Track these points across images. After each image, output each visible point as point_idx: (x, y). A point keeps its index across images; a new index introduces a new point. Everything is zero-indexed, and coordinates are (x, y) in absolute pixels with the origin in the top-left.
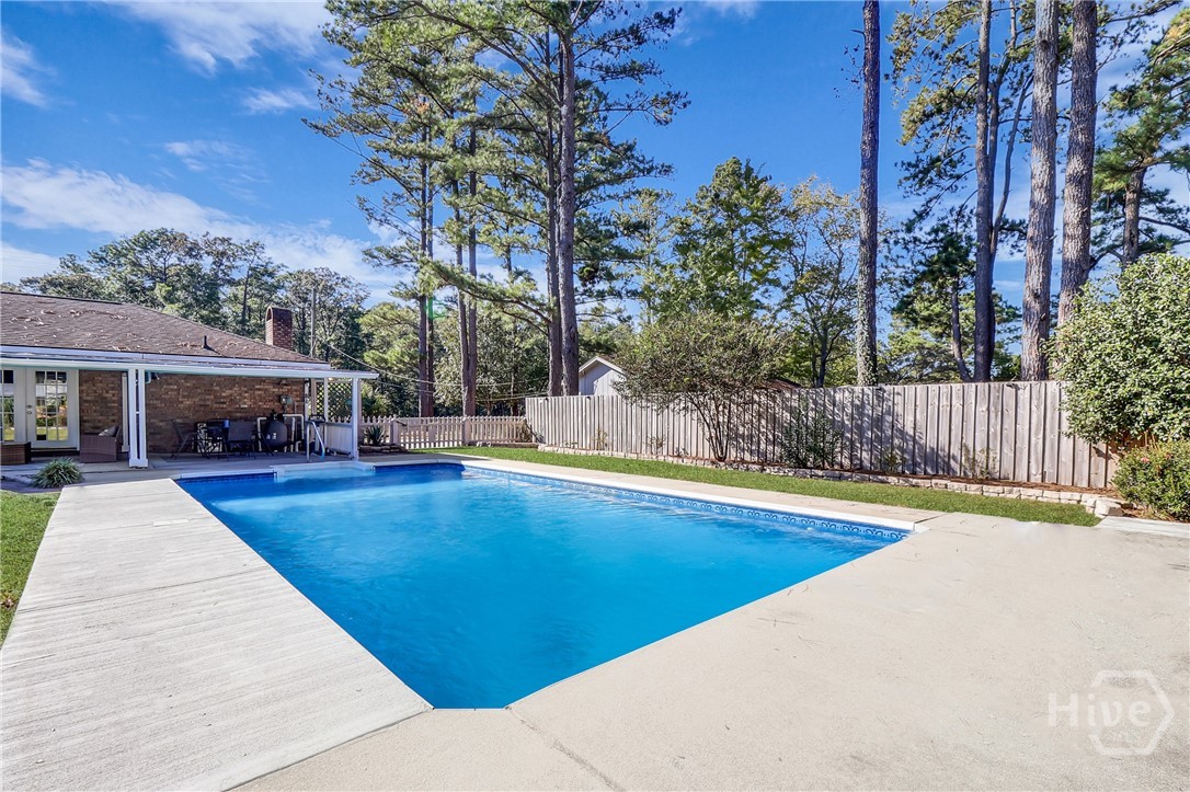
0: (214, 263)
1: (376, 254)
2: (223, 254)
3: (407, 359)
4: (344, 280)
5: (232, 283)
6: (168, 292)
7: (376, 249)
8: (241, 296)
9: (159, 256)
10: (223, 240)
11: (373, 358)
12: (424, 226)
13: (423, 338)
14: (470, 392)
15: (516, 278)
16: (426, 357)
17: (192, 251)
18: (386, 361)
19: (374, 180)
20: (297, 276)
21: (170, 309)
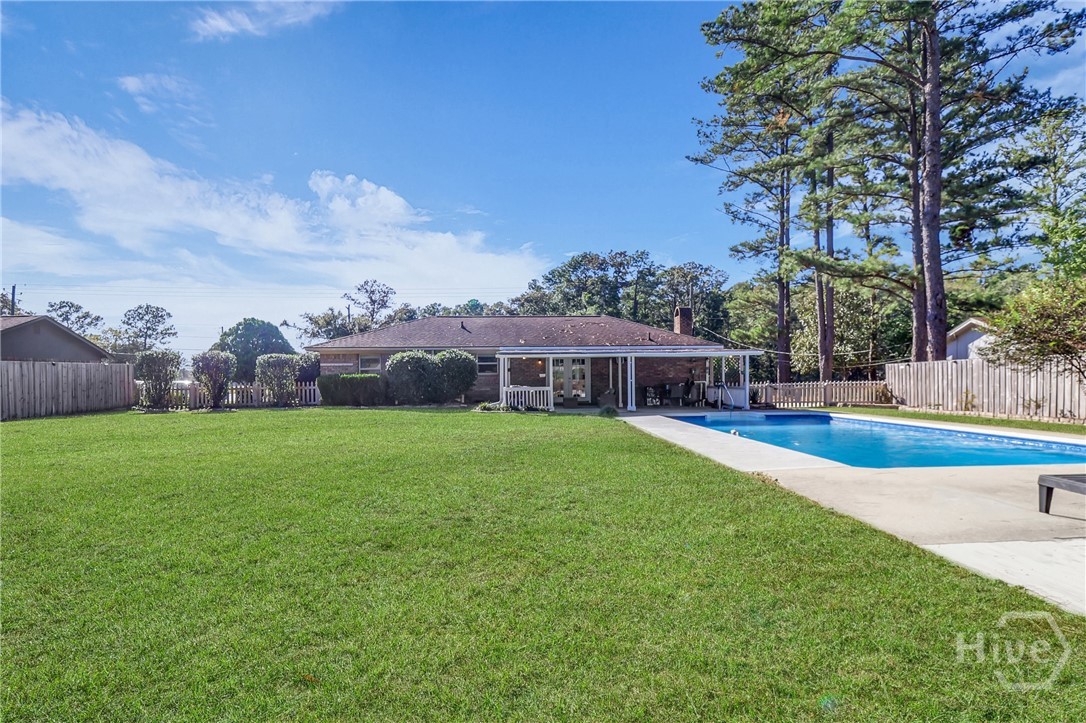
0: (615, 272)
1: (740, 248)
2: (621, 264)
3: (767, 334)
4: (706, 270)
5: (627, 284)
6: (589, 298)
7: (741, 245)
8: (633, 295)
9: (583, 272)
10: (621, 254)
11: (737, 336)
12: (783, 217)
13: (782, 315)
14: (827, 360)
15: (875, 245)
16: (783, 332)
17: (602, 266)
18: (748, 337)
19: (738, 186)
20: (670, 272)
21: (591, 310)
